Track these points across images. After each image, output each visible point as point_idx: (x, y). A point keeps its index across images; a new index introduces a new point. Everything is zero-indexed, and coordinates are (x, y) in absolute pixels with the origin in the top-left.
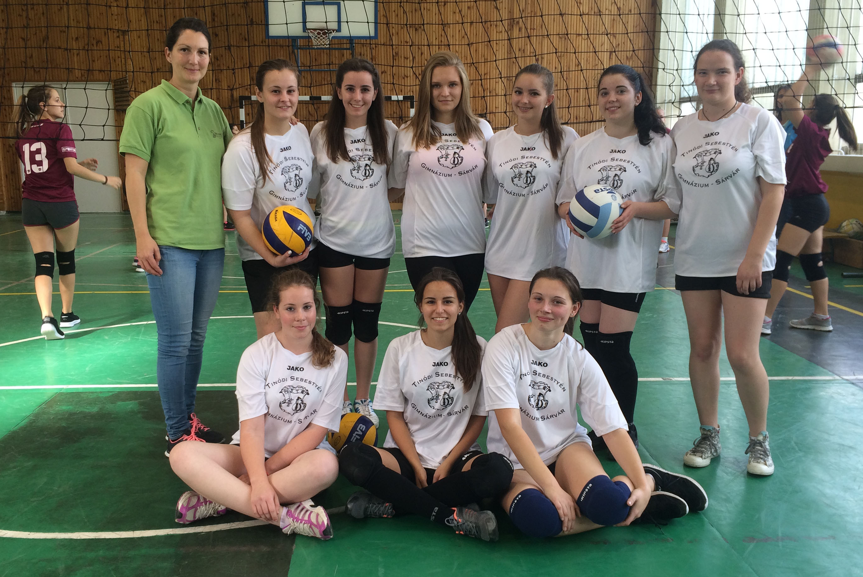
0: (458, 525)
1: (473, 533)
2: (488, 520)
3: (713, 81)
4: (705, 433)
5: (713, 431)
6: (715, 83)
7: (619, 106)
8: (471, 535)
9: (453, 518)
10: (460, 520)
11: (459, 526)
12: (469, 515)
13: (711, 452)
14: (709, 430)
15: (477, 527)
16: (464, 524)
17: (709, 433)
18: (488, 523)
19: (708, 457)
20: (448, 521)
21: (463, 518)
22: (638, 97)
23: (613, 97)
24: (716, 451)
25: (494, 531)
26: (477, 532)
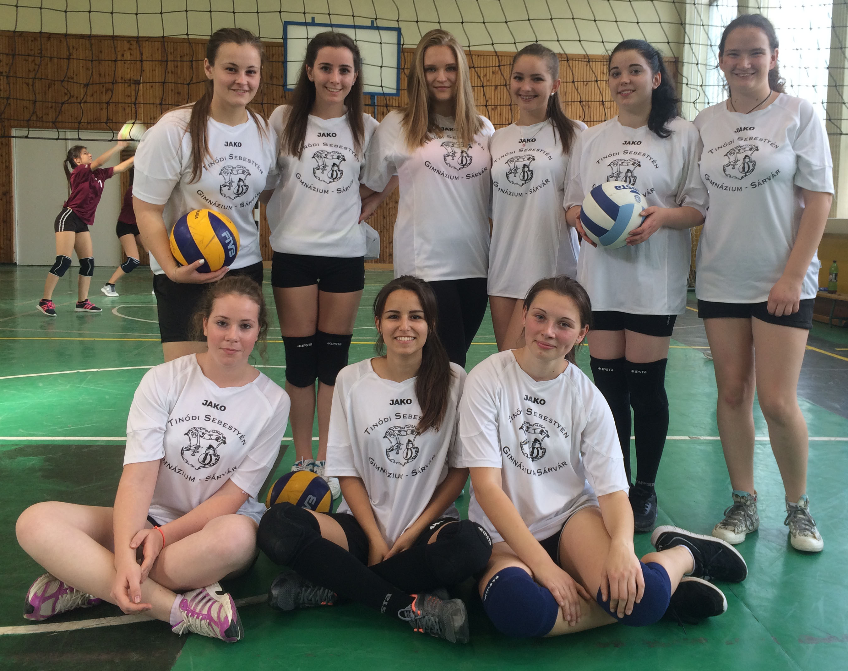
0: (416, 620)
1: (435, 631)
2: (456, 612)
3: (746, 64)
4: (739, 500)
5: (749, 498)
6: (750, 66)
7: (633, 89)
8: (434, 633)
9: (409, 610)
10: (419, 612)
11: (418, 620)
12: (432, 605)
13: (746, 525)
14: (743, 497)
15: (441, 622)
16: (424, 617)
17: (742, 500)
18: (455, 617)
19: (742, 531)
20: (402, 614)
21: (423, 610)
22: (656, 79)
23: (625, 78)
24: (752, 524)
25: (462, 627)
26: (441, 630)
